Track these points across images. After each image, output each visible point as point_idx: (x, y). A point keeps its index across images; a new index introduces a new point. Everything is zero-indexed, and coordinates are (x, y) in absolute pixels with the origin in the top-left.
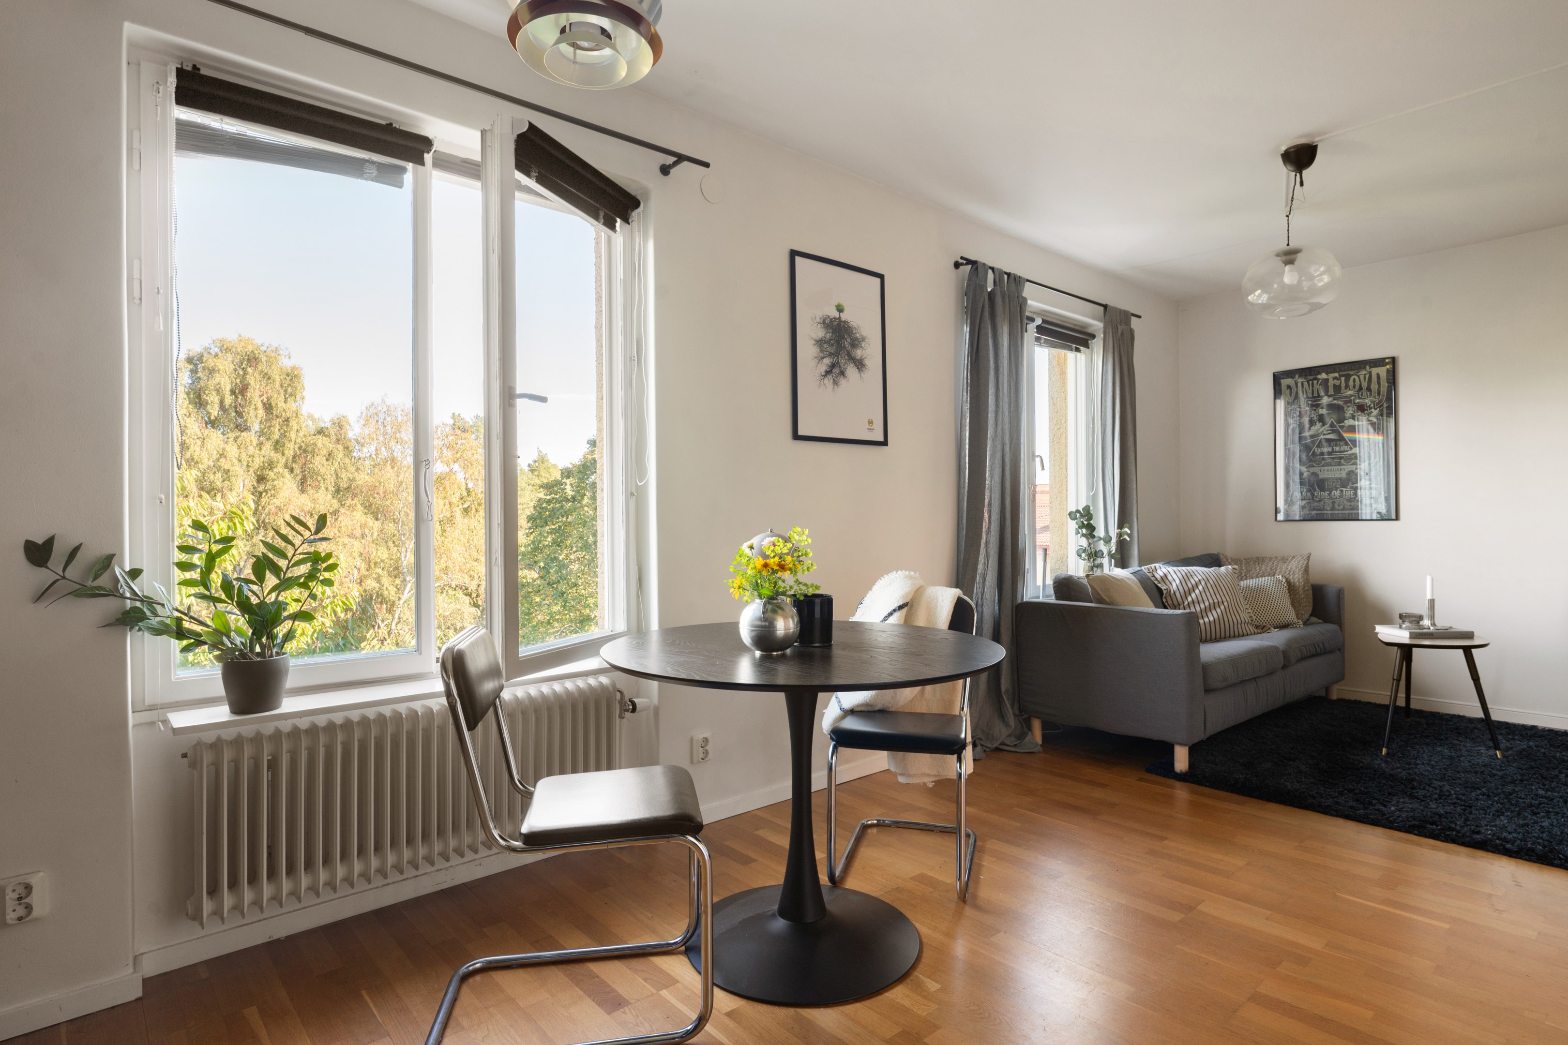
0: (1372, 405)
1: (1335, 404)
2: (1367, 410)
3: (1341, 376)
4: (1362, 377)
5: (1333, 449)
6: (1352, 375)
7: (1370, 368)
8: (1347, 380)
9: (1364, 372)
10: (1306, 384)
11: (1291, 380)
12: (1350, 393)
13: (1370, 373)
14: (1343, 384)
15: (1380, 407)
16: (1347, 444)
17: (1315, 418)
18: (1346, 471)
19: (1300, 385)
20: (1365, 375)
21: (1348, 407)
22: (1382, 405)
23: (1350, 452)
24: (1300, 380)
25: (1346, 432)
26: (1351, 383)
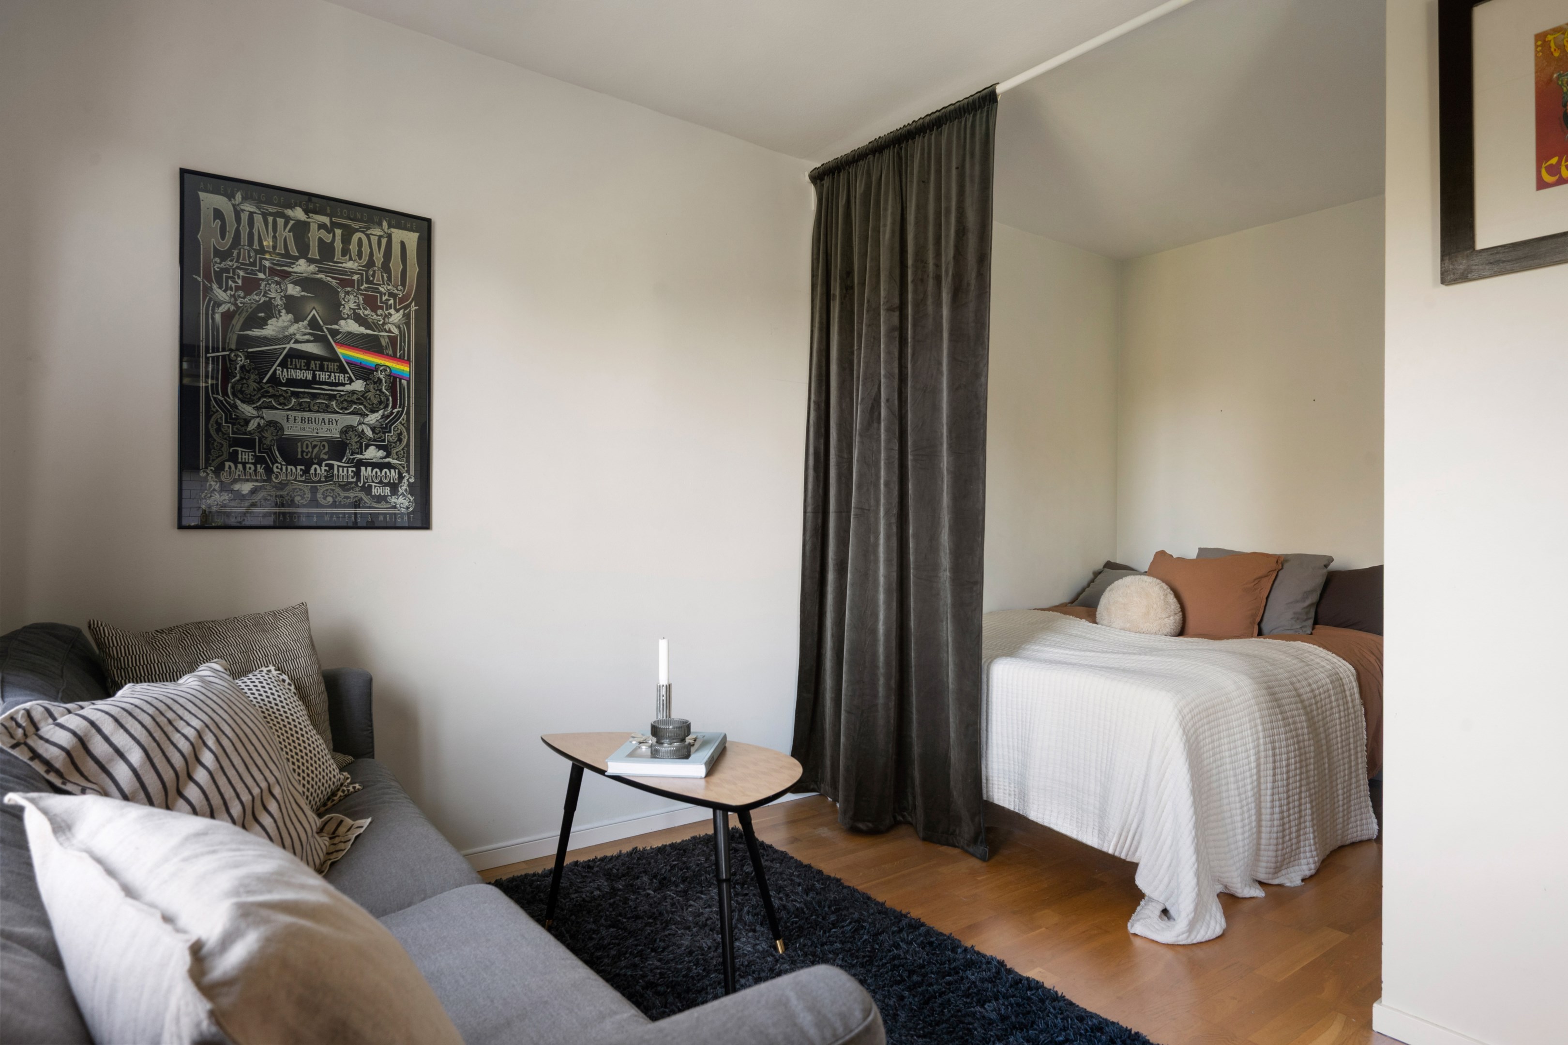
0: (392, 302)
1: (320, 281)
2: (382, 308)
3: (334, 225)
4: (375, 240)
5: (314, 376)
6: (357, 230)
7: (390, 226)
8: (346, 240)
9: (377, 232)
10: (258, 218)
11: (225, 199)
12: (350, 265)
13: (389, 237)
14: (338, 245)
15: (405, 308)
16: (343, 370)
17: (279, 302)
18: (340, 426)
19: (244, 217)
20: (380, 237)
21: (347, 293)
22: (409, 306)
23: (348, 388)
24: (248, 207)
25: (342, 344)
26: (353, 247)
